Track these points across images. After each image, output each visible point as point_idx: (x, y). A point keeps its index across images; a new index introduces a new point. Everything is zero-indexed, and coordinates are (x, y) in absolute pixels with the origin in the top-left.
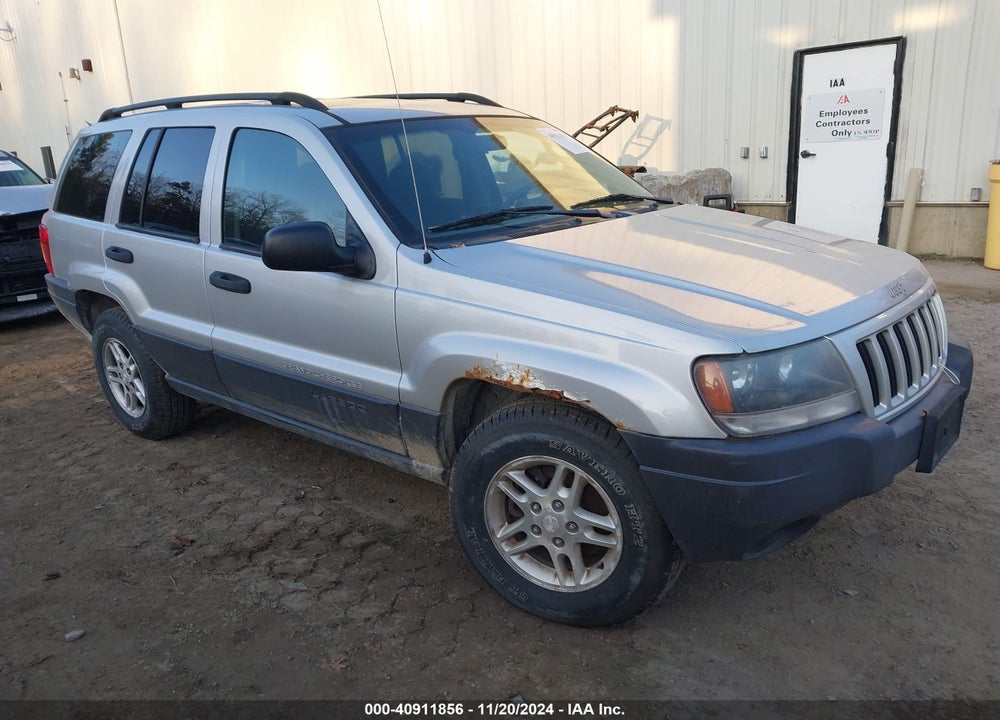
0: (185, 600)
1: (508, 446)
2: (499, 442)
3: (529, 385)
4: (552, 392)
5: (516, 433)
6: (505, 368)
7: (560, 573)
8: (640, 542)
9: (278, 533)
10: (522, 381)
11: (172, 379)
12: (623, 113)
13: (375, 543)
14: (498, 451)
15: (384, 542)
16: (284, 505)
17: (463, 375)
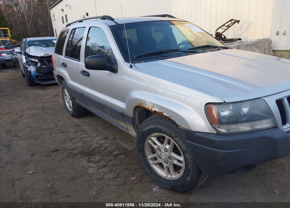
0: (63, 166)
1: (150, 129)
2: (148, 127)
3: (154, 109)
4: (160, 112)
5: (152, 125)
6: (147, 103)
7: (167, 173)
8: (190, 167)
9: (96, 148)
10: (152, 108)
11: (77, 101)
12: (234, 21)
13: (121, 154)
14: (148, 130)
15: (123, 154)
16: (101, 140)
17: (137, 105)
